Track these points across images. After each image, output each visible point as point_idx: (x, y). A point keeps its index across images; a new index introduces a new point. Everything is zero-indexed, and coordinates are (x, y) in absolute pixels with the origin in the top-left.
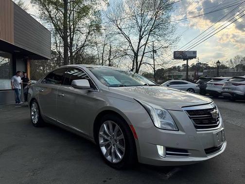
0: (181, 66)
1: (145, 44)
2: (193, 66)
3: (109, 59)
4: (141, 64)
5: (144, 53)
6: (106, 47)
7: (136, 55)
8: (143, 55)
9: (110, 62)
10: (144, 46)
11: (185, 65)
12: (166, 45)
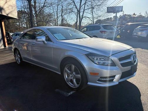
0: (112, 17)
1: (85, 4)
2: (121, 17)
3: (62, 15)
4: (82, 18)
5: (84, 10)
6: (59, 6)
7: (79, 12)
8: (84, 12)
9: (62, 17)
10: (84, 5)
11: (115, 16)
12: (99, 4)
